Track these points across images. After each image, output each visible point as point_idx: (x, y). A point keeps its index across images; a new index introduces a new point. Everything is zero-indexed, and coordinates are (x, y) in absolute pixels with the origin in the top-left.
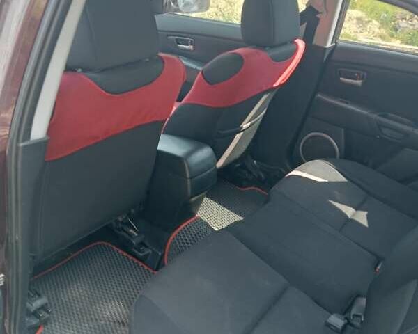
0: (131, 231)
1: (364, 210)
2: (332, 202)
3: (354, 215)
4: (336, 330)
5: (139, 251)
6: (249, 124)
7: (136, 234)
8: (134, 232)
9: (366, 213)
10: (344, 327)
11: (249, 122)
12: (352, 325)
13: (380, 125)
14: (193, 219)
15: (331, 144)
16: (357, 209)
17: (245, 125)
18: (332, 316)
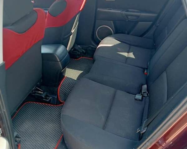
0: (40, 92)
1: (131, 52)
2: (118, 53)
3: (128, 55)
4: (140, 100)
5: (47, 99)
6: (74, 30)
7: (43, 93)
8: (41, 92)
9: (132, 53)
10: (142, 98)
11: (74, 29)
12: (144, 96)
13: (127, 16)
14: (65, 78)
15: (109, 29)
16: (128, 53)
17: (73, 31)
18: (136, 96)
